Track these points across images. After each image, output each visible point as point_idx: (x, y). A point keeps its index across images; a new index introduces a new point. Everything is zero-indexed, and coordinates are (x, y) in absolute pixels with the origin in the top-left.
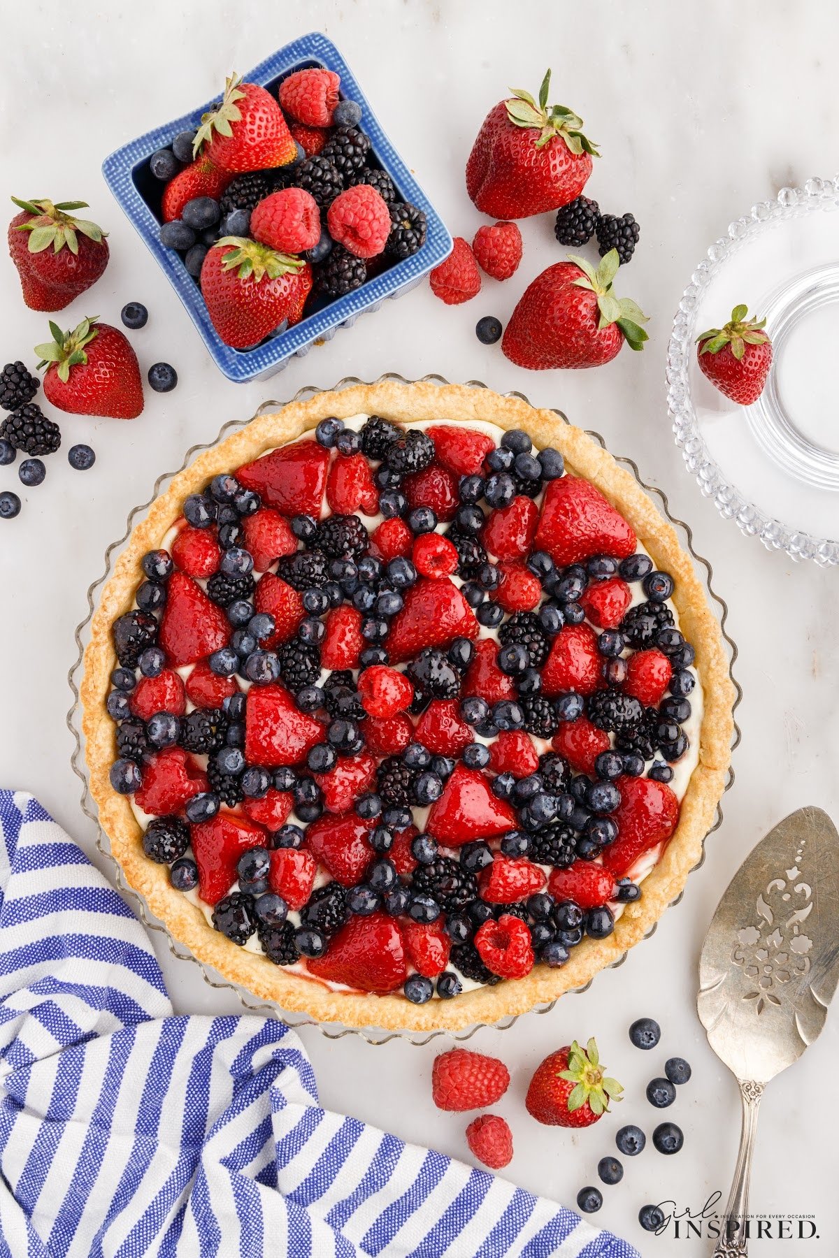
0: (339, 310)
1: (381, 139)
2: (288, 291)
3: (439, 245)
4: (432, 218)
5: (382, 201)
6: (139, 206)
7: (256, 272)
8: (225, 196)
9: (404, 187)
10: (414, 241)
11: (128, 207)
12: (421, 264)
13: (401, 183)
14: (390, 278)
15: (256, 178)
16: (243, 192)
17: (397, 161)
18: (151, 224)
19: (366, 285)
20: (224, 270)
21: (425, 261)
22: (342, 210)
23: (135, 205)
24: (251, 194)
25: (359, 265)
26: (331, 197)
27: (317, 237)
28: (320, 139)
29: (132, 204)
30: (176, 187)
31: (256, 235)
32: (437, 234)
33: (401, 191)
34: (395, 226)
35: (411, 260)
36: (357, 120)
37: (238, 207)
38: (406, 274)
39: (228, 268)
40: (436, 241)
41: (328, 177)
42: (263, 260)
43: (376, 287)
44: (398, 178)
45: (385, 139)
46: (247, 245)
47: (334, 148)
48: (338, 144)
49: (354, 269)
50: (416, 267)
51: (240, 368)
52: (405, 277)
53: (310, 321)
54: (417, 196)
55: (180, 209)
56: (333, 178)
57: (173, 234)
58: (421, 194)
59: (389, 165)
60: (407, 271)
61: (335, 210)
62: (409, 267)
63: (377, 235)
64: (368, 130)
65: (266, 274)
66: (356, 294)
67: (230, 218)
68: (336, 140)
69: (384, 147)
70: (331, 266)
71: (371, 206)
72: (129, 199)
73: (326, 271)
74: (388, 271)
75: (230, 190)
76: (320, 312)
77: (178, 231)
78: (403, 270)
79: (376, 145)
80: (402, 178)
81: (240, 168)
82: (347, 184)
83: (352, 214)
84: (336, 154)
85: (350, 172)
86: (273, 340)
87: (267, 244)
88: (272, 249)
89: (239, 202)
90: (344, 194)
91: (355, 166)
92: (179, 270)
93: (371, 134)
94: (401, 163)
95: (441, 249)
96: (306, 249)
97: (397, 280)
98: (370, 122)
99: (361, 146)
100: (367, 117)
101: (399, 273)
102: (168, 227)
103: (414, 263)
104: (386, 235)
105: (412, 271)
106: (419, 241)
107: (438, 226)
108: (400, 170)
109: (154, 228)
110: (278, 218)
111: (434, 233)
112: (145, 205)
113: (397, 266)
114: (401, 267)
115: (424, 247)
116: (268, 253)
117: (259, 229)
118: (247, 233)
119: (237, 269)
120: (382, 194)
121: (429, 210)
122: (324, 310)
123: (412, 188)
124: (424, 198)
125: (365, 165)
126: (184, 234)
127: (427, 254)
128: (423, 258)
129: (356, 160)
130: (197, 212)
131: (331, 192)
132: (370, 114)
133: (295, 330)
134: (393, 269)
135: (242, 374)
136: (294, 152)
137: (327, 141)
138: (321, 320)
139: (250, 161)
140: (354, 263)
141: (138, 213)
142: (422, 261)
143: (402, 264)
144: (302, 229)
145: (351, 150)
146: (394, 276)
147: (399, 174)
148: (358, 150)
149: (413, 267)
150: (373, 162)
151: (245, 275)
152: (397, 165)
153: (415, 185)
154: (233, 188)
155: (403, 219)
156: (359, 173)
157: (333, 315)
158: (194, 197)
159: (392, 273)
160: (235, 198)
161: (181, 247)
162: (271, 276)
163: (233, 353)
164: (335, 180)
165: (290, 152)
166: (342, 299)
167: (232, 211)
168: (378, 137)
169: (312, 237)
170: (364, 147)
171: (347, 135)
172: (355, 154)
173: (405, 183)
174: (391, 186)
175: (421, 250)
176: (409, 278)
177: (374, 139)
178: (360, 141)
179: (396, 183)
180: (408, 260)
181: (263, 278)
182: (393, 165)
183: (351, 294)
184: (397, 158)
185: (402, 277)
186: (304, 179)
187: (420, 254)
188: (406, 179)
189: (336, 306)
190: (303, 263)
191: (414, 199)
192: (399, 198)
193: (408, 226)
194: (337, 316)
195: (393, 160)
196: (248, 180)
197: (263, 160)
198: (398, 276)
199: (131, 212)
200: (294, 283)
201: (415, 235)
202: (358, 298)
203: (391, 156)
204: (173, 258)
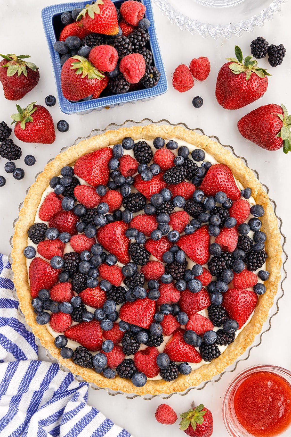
0: (114, 99)
1: (154, 38)
2: (94, 85)
3: (162, 88)
4: (163, 76)
5: (144, 63)
6: (50, 31)
7: (84, 74)
8: (85, 39)
9: (156, 60)
10: (152, 83)
11: (46, 30)
12: (152, 93)
13: (156, 58)
14: (138, 94)
15: (99, 36)
16: (92, 40)
17: (157, 49)
18: (53, 39)
19: (128, 93)
20: (71, 68)
21: (154, 92)
22: (126, 61)
23: (49, 30)
24: (95, 42)
25: (127, 85)
26: (125, 54)
27: (114, 68)
28: (130, 30)
29: (48, 29)
30: (67, 28)
31: (90, 59)
32: (163, 83)
33: (155, 62)
34: (147, 74)
35: (149, 90)
36: (148, 27)
37: (88, 45)
38: (145, 95)
39: (73, 68)
40: (161, 86)
41: (127, 46)
42: (89, 69)
43: (132, 95)
44: (155, 56)
45: (156, 39)
46: (85, 62)
47: (134, 35)
48: (136, 34)
49: (124, 86)
50: (150, 93)
51: (67, 108)
52: (144, 96)
53: (101, 99)
54: (160, 66)
55: (66, 37)
56: (128, 47)
57: (59, 47)
58: (162, 65)
59: (154, 49)
60: (146, 93)
61: (124, 60)
62: (147, 92)
63: (137, 75)
64: (151, 33)
65: (87, 76)
66: (123, 95)
67: (83, 48)
68: (136, 32)
69: (154, 42)
70: (116, 81)
71: (138, 64)
72: (48, 27)
73: (113, 83)
74: (139, 91)
75: (88, 38)
76: (106, 97)
77: (61, 46)
78: (145, 93)
79: (152, 40)
80: (157, 56)
81: (93, 31)
82: (134, 51)
83: (130, 64)
84: (134, 38)
85: (137, 47)
86: (84, 102)
87: (92, 64)
88: (94, 67)
89: (89, 43)
90: (131, 55)
91: (140, 45)
92: (57, 61)
93: (151, 35)
94: (159, 50)
95: (162, 90)
96: (107, 71)
97: (141, 95)
98: (152, 30)
99: (145, 38)
100: (152, 28)
101: (142, 93)
102: (59, 43)
103: (150, 91)
104: (141, 77)
105: (148, 94)
106: (154, 83)
107: (164, 80)
108: (157, 53)
109: (53, 41)
110: (100, 56)
111: (162, 82)
112: (53, 31)
113: (143, 90)
114: (144, 91)
115: (156, 86)
116: (92, 68)
117: (92, 57)
118: (86, 56)
119: (76, 70)
120: (146, 60)
121: (163, 73)
122: (108, 97)
123: (159, 62)
124: (163, 67)
125: (144, 46)
126: (64, 48)
127: (156, 89)
128: (154, 90)
129: (141, 43)
130: (72, 42)
131: (126, 53)
132: (154, 27)
133: (94, 101)
134: (141, 91)
135: (67, 110)
136: (117, 32)
137: (133, 32)
138: (105, 101)
139: (98, 30)
140: (125, 83)
141: (49, 33)
142: (153, 91)
143: (145, 90)
144: (108, 63)
145: (140, 38)
146: (140, 94)
147: (156, 54)
148: (143, 39)
149: (149, 93)
150: (148, 46)
151: (78, 73)
152: (157, 51)
153: (161, 61)
154: (89, 37)
155: (151, 73)
156: (141, 48)
157: (111, 100)
158: (72, 35)
159: (140, 92)
160: (88, 41)
161: (61, 53)
162: (89, 77)
163: (67, 101)
164: (129, 48)
165: (116, 31)
166: (116, 95)
167: (84, 46)
168: (153, 37)
169: (111, 67)
170: (146, 39)
171: (141, 32)
172: (141, 40)
173: (158, 59)
174: (151, 58)
175: (154, 87)
176: (146, 96)
177: (152, 38)
178: (145, 35)
179: (154, 57)
180: (148, 89)
181: (85, 77)
182: (155, 50)
183: (121, 95)
184: (158, 48)
185: (143, 95)
186: (117, 44)
187: (154, 89)
188: (158, 57)
189: (114, 97)
190: (104, 76)
191: (159, 66)
192: (153, 64)
193: (152, 76)
194: (112, 101)
195: (156, 48)
196: (96, 36)
197: (103, 30)
198: (142, 94)
199: (47, 32)
200: (97, 83)
201: (153, 80)
202: (123, 97)
203: (156, 46)
204: (57, 56)
